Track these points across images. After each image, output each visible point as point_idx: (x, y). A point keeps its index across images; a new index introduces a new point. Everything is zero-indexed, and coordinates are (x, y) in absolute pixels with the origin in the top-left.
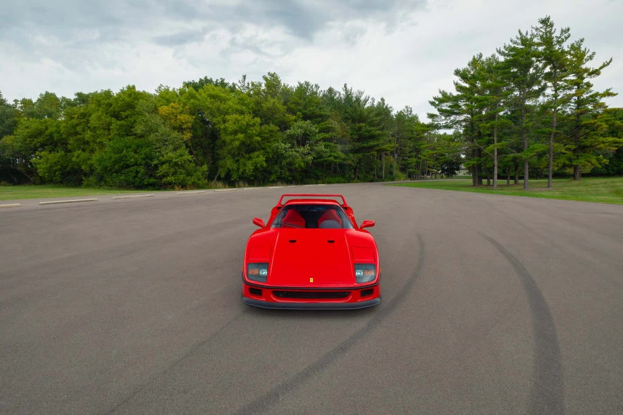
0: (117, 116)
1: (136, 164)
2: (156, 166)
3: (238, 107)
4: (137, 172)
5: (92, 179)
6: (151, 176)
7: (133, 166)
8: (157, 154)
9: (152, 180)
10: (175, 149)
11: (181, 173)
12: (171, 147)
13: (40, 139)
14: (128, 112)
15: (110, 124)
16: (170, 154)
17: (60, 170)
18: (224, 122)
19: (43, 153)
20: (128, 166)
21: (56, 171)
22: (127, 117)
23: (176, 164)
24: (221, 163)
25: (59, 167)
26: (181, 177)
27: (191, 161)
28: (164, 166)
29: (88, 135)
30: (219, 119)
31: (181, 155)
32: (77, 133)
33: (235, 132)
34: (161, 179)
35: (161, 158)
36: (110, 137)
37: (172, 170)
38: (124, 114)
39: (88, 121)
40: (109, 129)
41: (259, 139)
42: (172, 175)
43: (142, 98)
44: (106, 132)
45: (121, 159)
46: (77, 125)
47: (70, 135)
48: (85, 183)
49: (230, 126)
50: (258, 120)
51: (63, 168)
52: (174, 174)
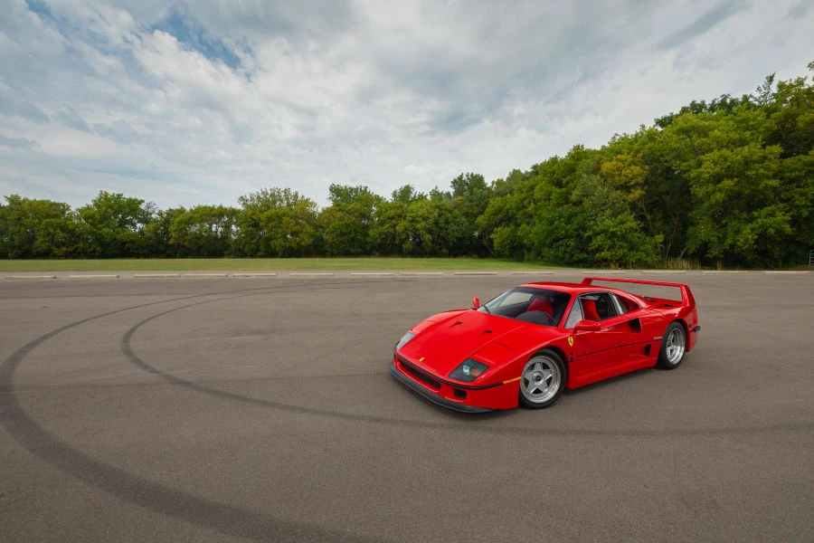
0: (559, 184)
1: (566, 237)
2: (590, 239)
3: (734, 135)
4: (568, 246)
5: (533, 254)
6: (582, 251)
7: (564, 238)
8: (592, 222)
9: (584, 256)
10: (614, 215)
11: (621, 247)
12: (608, 212)
13: (500, 216)
14: (569, 177)
15: (551, 193)
16: (608, 222)
17: (509, 244)
18: (700, 164)
19: (499, 229)
20: (558, 240)
21: (506, 245)
22: (567, 183)
23: (613, 235)
24: (691, 230)
25: (509, 241)
26: (620, 252)
27: (636, 230)
28: (598, 237)
29: (531, 208)
30: (692, 162)
31: (622, 223)
32: (524, 207)
33: (718, 179)
34: (594, 254)
35: (595, 227)
36: (549, 207)
37: (609, 242)
38: (564, 181)
39: (533, 195)
40: (550, 199)
41: (774, 183)
42: (608, 250)
43: (586, 158)
44: (546, 203)
45: (552, 231)
46: (525, 199)
47: (518, 210)
48: (526, 257)
49: (708, 169)
50: (777, 149)
51: (513, 242)
52: (611, 248)
